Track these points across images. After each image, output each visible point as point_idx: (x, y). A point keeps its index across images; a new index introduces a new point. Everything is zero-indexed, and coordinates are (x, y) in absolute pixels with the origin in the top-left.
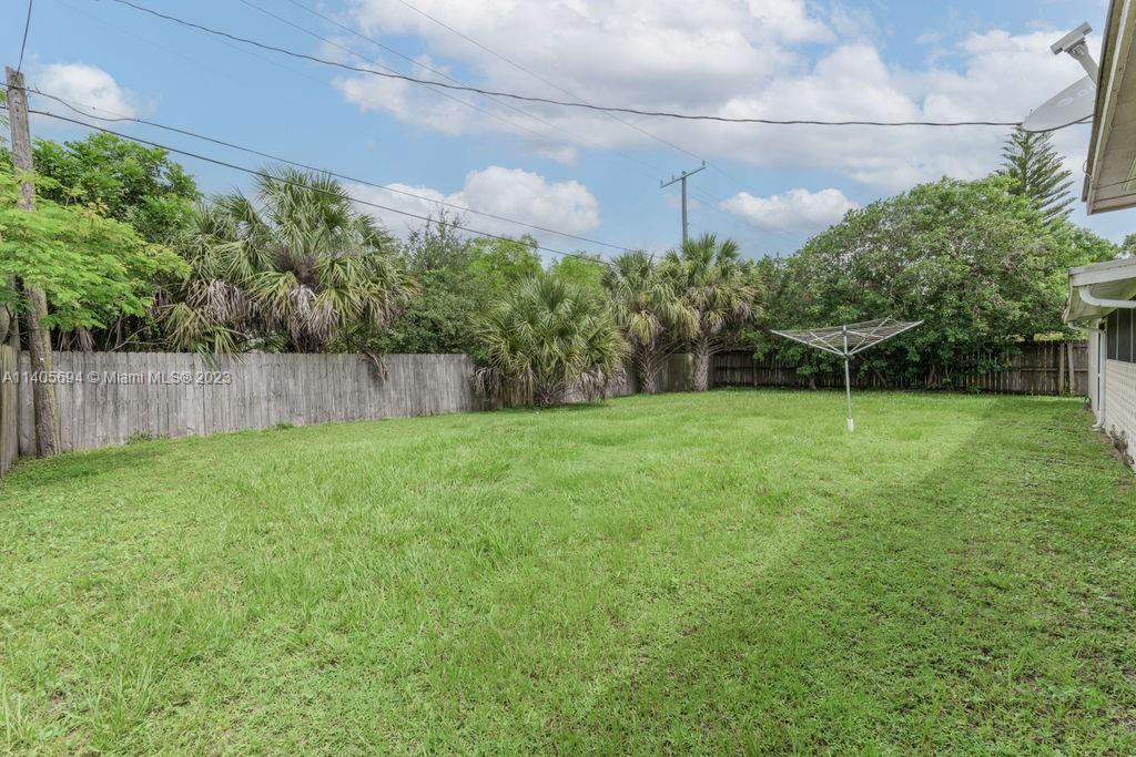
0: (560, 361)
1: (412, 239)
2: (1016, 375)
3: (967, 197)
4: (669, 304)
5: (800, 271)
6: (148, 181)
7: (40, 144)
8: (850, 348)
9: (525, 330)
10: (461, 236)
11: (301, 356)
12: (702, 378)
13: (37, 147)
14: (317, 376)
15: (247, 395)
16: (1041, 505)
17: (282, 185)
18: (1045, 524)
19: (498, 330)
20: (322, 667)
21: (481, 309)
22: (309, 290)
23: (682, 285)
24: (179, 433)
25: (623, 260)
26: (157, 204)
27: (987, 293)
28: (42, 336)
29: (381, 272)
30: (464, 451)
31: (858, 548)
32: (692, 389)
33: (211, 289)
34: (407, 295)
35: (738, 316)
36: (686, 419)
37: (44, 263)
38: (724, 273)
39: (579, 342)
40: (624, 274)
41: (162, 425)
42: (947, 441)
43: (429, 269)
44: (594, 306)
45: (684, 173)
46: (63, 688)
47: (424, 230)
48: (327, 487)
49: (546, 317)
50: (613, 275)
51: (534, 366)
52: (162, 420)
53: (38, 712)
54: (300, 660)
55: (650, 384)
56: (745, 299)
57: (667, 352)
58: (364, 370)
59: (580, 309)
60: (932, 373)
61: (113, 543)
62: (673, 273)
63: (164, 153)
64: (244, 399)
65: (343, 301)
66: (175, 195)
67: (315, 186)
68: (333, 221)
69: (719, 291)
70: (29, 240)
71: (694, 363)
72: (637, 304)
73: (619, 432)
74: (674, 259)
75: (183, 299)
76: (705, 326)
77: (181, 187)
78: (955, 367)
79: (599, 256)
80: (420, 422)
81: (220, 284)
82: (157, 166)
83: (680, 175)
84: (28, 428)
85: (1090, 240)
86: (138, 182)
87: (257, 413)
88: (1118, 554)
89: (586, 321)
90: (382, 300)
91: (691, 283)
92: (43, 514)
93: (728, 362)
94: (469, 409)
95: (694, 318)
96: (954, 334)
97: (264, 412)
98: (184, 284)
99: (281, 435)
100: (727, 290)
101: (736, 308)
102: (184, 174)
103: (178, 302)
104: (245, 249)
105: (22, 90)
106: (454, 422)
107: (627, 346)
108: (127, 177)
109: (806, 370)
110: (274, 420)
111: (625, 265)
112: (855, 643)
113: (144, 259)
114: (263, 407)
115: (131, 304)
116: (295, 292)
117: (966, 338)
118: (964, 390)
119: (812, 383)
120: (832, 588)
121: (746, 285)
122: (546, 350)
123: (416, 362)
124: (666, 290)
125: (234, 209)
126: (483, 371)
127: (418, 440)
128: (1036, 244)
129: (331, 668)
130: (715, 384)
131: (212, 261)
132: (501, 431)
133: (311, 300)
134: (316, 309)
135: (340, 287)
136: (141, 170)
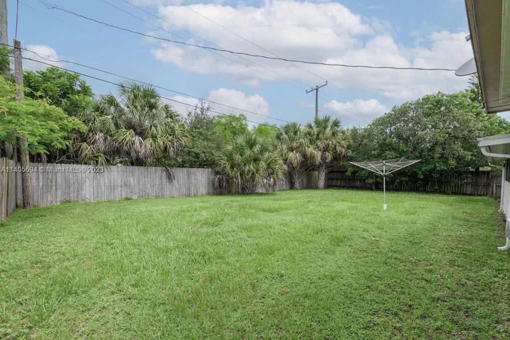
0: (253, 173)
1: (189, 115)
2: (469, 187)
3: (449, 102)
4: (307, 148)
5: (369, 134)
6: (71, 88)
7: (26, 72)
8: (386, 171)
9: (238, 158)
10: (211, 114)
11: (136, 167)
12: (322, 183)
13: (25, 73)
14: (143, 177)
15: (112, 185)
16: (460, 246)
17: (130, 90)
18: (458, 254)
19: (226, 158)
20: (125, 300)
21: (219, 148)
22: (140, 138)
23: (313, 139)
24: (83, 200)
25: (286, 127)
26: (74, 98)
27: (456, 147)
28: (26, 156)
29: (173, 130)
30: (204, 213)
31: (370, 261)
32: (317, 188)
33: (97, 137)
34: (184, 141)
35: (340, 154)
36: (309, 202)
37: (24, 125)
38: (333, 134)
39: (263, 164)
40: (286, 133)
41: (75, 196)
42: (428, 216)
43: (195, 129)
44: (271, 148)
45: (317, 86)
46: (22, 302)
47: (194, 111)
48: (141, 226)
49: (248, 152)
50: (281, 134)
51: (241, 175)
52: (75, 194)
53: (12, 310)
54: (116, 297)
55: (297, 185)
56: (343, 147)
57: (306, 170)
58: (164, 174)
59: (264, 150)
60: (430, 184)
61: (49, 246)
62: (309, 134)
63: (78, 76)
64: (111, 186)
65: (155, 144)
66: (82, 94)
67: (145, 91)
68: (152, 107)
69: (331, 143)
70: (18, 115)
71: (318, 176)
72: (292, 147)
73: (276, 206)
74: (310, 127)
75: (85, 141)
76: (323, 158)
77: (86, 91)
78: (440, 182)
79: (276, 125)
80: (188, 199)
81: (102, 135)
82: (75, 81)
83: (315, 88)
84: (20, 196)
85: (506, 124)
86: (67, 88)
87: (116, 192)
88: (484, 268)
89: (267, 155)
90: (173, 143)
91: (317, 139)
92: (23, 232)
93: (335, 176)
94: (212, 194)
95: (318, 155)
96: (440, 166)
97: (119, 192)
98: (86, 134)
99: (126, 203)
100: (334, 142)
101: (338, 150)
102: (86, 85)
103: (83, 142)
104: (112, 119)
105: (20, 49)
106: (203, 200)
107: (285, 167)
108: (62, 86)
109: (370, 181)
110: (124, 196)
111: (287, 129)
112: (355, 301)
113: (67, 124)
114: (119, 190)
115: (61, 143)
116: (133, 139)
117: (445, 168)
118: (444, 193)
119: (373, 187)
120: (353, 278)
121: (344, 140)
122: (247, 168)
123: (188, 172)
124: (305, 141)
125: (108, 101)
126: (218, 176)
127: (185, 207)
128: (480, 125)
129: (129, 301)
130: (328, 186)
131: (98, 124)
132: (223, 204)
133: (141, 143)
134: (143, 147)
135: (154, 137)
136: (68, 83)
